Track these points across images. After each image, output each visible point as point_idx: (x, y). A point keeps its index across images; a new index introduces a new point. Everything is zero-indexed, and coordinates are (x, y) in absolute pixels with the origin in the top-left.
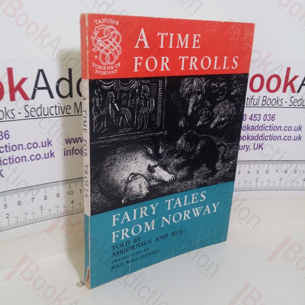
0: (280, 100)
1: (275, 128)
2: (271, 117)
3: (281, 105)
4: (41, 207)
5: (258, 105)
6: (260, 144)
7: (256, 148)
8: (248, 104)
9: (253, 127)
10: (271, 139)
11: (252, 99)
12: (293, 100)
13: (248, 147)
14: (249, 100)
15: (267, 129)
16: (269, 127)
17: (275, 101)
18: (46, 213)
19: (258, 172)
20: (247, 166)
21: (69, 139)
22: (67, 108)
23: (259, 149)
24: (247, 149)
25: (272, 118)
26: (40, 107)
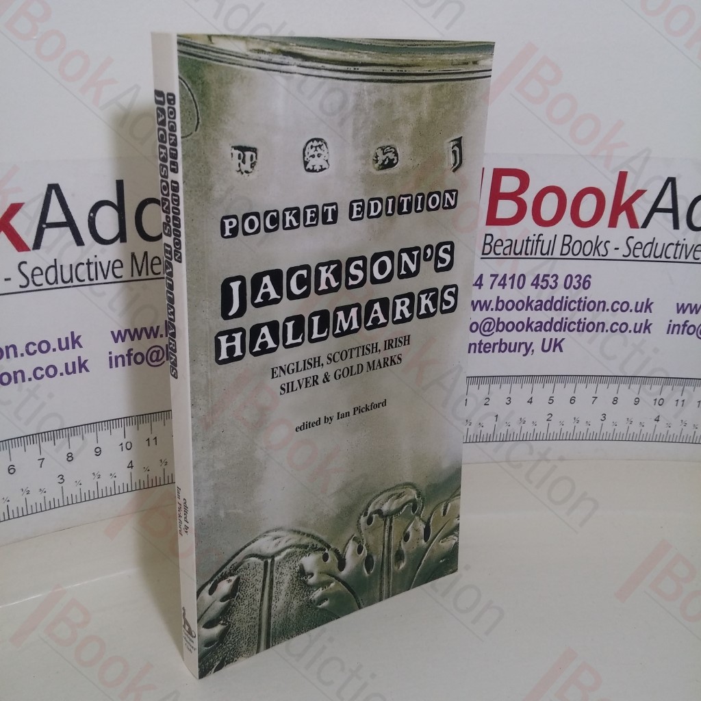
0: (603, 244)
1: (592, 305)
2: (582, 282)
3: (605, 254)
4: (61, 477)
5: (552, 254)
6: (556, 339)
7: (546, 347)
8: (529, 252)
9: (539, 303)
10: (581, 328)
11: (538, 241)
12: (632, 243)
13: (528, 347)
14: (530, 243)
15: (572, 308)
16: (577, 303)
17: (592, 246)
18: (71, 489)
19: (551, 401)
20: (528, 386)
21: (119, 332)
22: (113, 265)
23: (554, 351)
24: (527, 350)
25: (585, 282)
26: (54, 264)
